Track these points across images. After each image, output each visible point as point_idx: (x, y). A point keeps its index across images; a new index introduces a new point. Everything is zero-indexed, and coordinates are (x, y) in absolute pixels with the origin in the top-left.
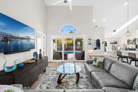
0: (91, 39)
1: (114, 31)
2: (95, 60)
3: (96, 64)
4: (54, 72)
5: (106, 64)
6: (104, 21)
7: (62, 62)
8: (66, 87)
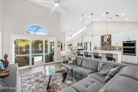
0: (59, 42)
1: (71, 36)
2: (70, 60)
3: (71, 62)
4: (29, 81)
5: (78, 61)
6: (66, 27)
7: (31, 68)
8: (57, 88)
